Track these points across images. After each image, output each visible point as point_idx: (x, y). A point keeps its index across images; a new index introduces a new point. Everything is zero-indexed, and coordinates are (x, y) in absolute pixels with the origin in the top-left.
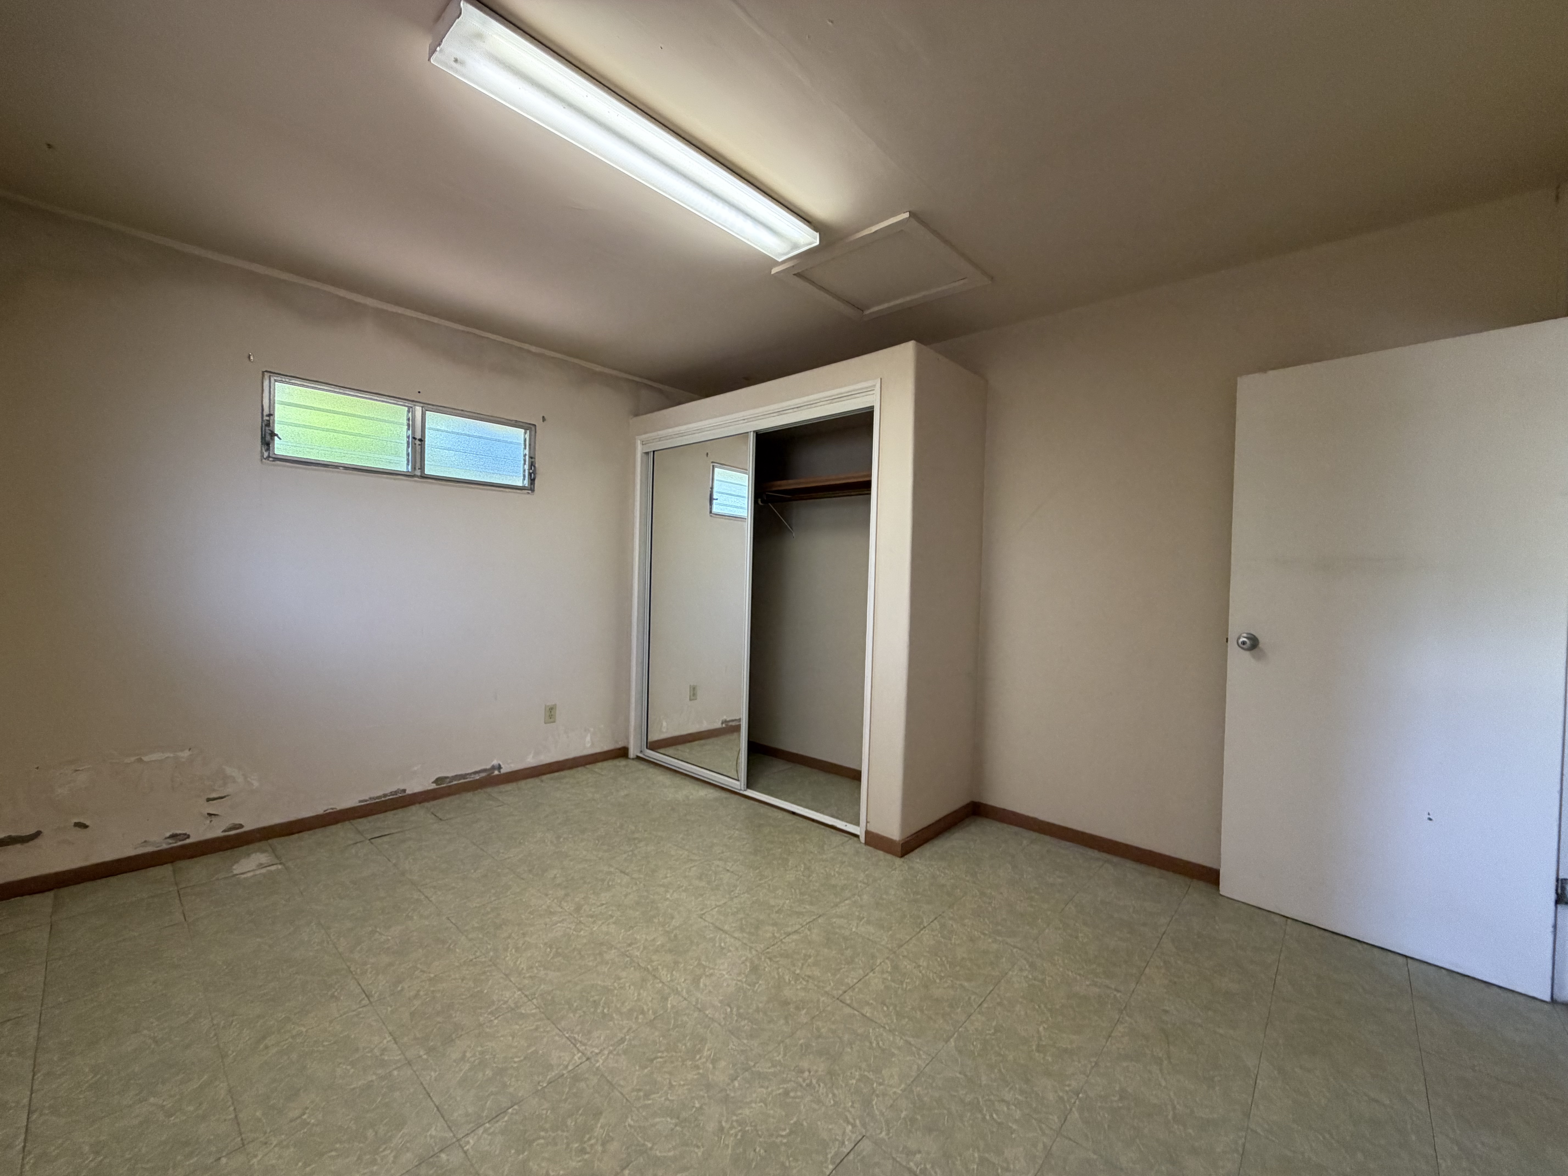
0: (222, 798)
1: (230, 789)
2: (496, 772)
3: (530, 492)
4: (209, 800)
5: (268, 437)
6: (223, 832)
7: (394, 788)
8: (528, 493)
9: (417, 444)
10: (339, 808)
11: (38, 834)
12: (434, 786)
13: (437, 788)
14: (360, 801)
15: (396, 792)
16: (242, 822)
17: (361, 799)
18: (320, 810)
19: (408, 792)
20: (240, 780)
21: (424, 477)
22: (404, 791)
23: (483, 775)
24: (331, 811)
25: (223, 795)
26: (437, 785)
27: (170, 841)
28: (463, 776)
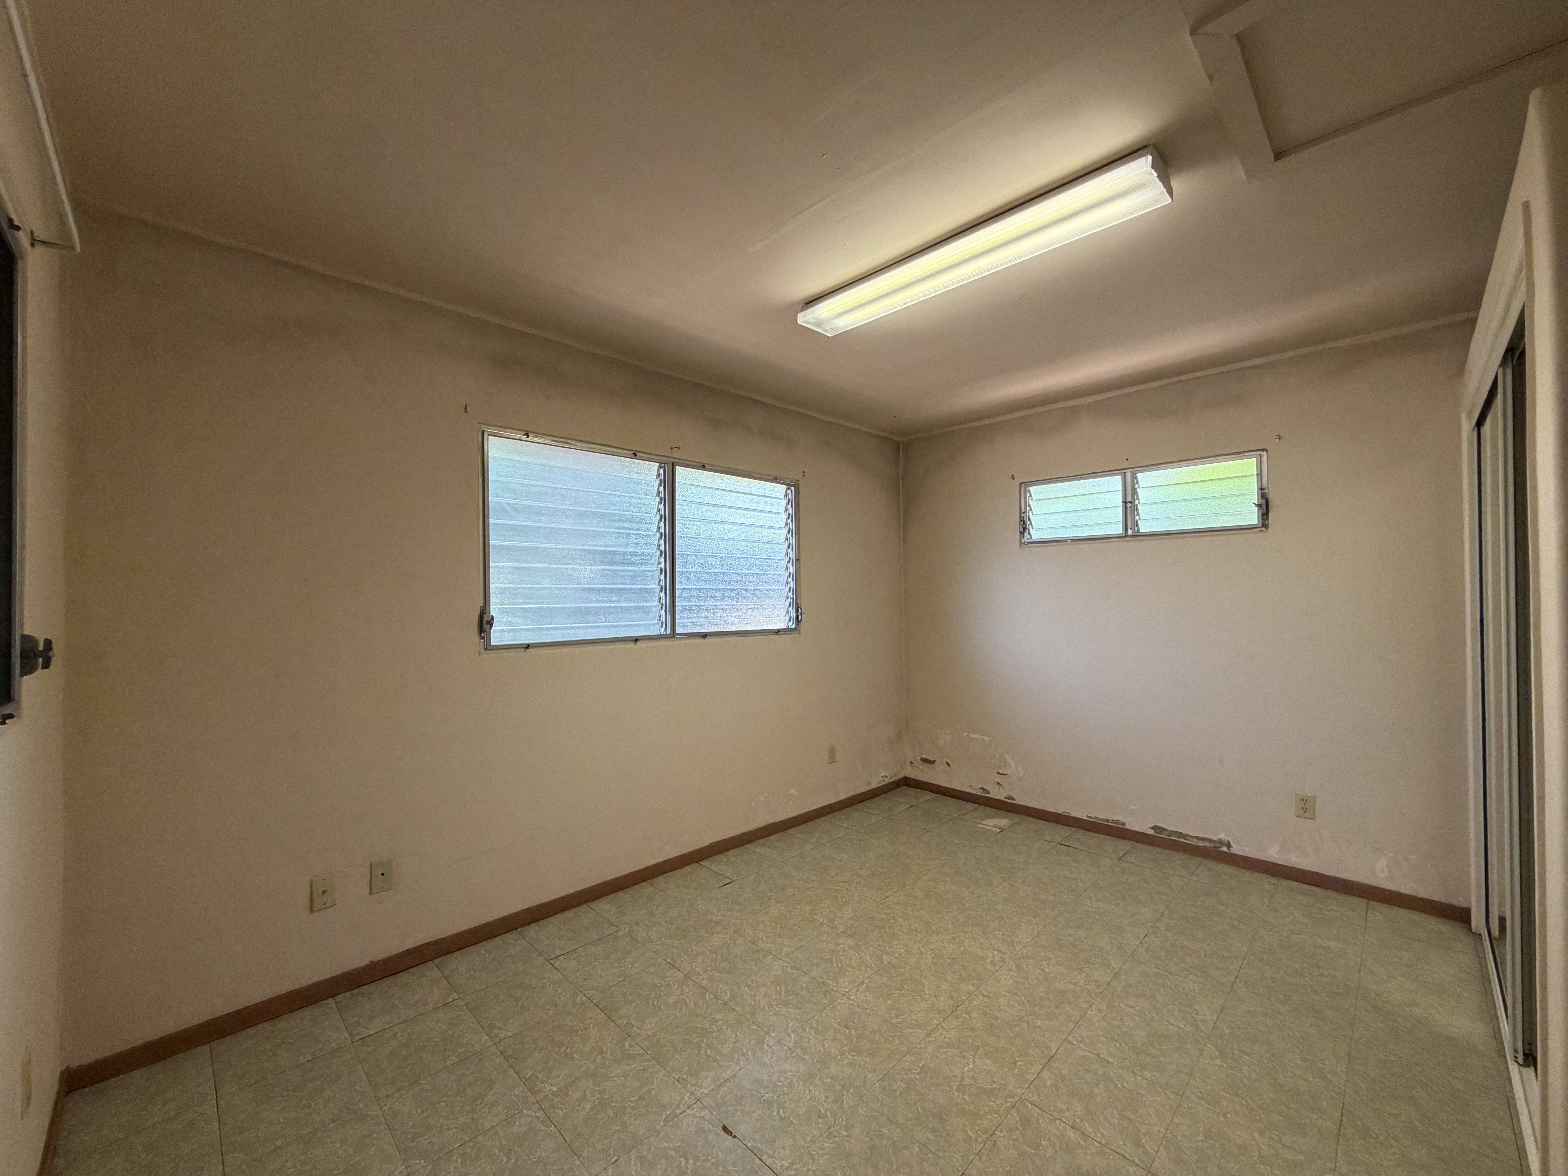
0: (1005, 775)
1: (1008, 771)
2: (1224, 849)
3: (1263, 529)
4: (998, 773)
5: (1024, 526)
6: (1006, 798)
7: (1116, 818)
8: (1262, 531)
9: (1129, 506)
10: (1073, 815)
11: (934, 761)
12: (1152, 832)
13: (1154, 835)
14: (1088, 817)
15: (1117, 822)
16: (1015, 797)
17: (1089, 815)
18: (1060, 811)
19: (1128, 827)
20: (1013, 765)
21: (1137, 535)
22: (1124, 824)
23: (1208, 844)
24: (1066, 814)
25: (1005, 773)
26: (1155, 832)
27: (981, 791)
28: (1185, 836)
